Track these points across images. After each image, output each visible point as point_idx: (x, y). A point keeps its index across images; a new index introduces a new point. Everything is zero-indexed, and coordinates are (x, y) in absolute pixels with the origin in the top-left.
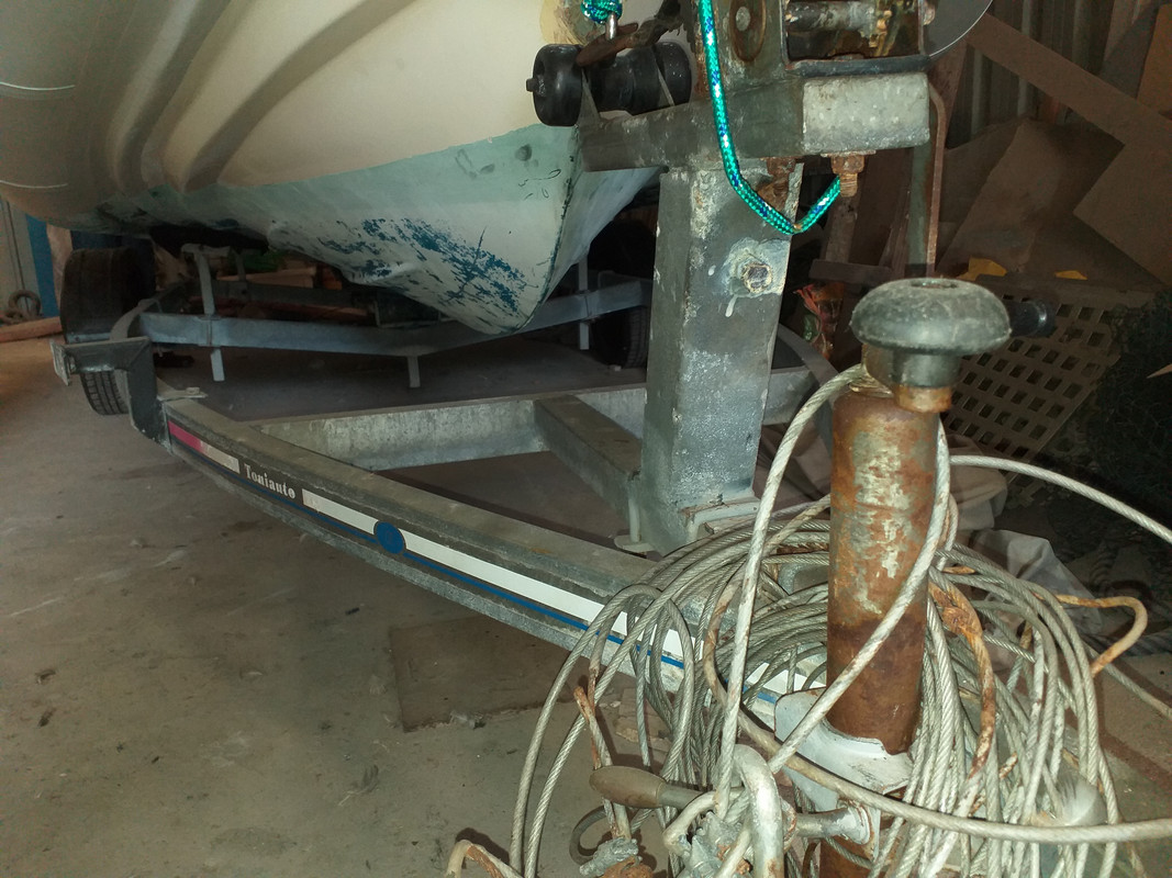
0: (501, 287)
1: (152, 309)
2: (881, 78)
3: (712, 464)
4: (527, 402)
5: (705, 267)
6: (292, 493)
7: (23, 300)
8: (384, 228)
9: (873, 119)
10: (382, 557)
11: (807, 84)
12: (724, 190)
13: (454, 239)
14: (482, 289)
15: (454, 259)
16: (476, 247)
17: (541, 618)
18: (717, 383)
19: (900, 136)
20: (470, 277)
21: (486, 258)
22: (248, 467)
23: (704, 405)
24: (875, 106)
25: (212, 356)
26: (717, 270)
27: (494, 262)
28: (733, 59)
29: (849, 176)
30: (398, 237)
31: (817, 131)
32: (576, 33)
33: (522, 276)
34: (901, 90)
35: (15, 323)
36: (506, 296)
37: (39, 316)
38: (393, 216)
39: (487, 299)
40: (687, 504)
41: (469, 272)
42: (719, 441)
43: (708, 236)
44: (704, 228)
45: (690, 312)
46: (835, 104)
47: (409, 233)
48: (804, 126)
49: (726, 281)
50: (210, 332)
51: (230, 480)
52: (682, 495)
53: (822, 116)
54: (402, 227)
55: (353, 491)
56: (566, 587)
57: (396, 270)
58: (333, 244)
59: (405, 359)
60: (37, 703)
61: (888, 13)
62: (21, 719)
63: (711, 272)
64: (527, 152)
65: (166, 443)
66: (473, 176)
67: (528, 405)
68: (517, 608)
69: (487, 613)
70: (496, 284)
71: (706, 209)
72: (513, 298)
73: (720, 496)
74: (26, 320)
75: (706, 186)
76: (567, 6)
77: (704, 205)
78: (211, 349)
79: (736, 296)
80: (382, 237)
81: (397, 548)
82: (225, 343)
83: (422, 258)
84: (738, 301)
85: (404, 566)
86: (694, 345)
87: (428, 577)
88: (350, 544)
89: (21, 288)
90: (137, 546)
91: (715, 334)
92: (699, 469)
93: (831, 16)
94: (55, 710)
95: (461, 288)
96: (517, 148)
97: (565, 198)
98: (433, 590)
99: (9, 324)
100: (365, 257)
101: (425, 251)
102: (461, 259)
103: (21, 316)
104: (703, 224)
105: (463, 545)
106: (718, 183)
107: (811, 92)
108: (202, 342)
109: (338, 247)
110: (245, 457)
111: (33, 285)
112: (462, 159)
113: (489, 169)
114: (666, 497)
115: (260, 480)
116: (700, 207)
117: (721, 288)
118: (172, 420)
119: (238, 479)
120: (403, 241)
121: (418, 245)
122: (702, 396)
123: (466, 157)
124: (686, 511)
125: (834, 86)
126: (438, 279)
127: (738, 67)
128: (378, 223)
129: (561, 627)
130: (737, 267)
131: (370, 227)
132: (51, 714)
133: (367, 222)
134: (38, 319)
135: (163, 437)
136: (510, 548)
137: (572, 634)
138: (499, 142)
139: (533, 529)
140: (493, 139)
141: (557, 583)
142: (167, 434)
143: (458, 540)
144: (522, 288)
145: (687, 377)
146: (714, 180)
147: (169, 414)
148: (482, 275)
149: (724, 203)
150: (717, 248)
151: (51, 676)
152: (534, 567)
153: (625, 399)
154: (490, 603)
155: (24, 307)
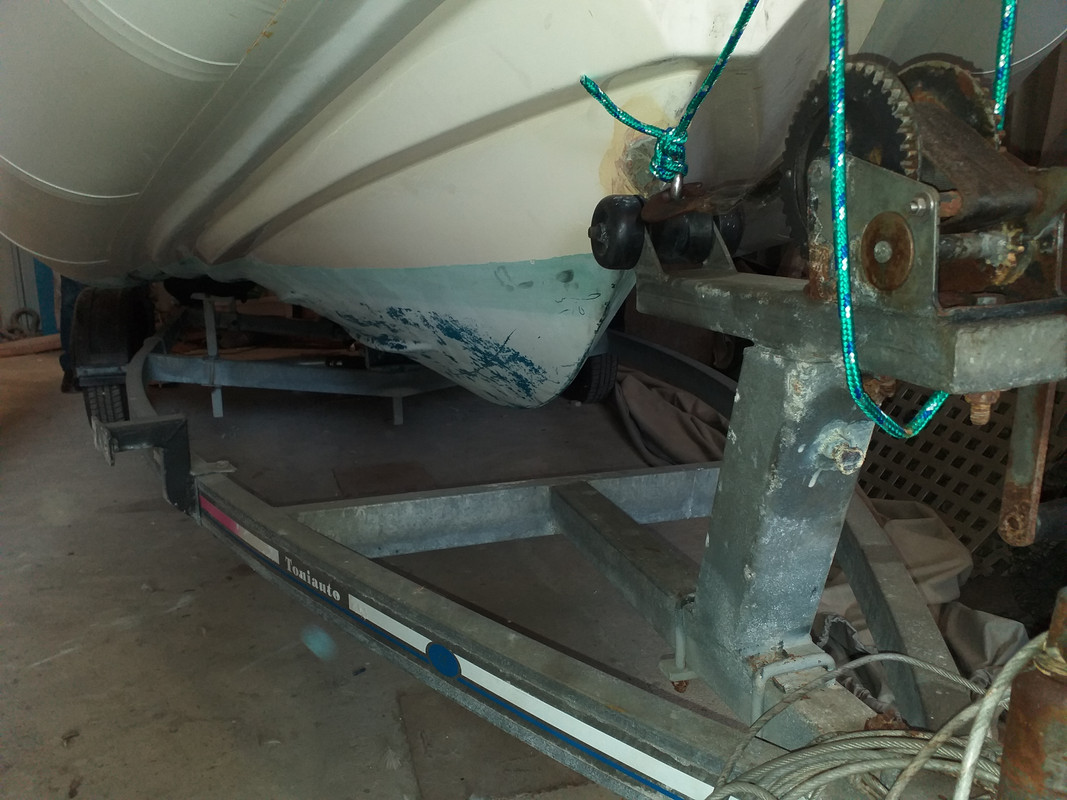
0: (520, 377)
1: (157, 350)
2: (1028, 323)
3: (777, 614)
4: (544, 487)
5: (796, 446)
6: (337, 596)
7: (24, 316)
8: (408, 316)
9: (1018, 361)
10: (432, 676)
11: (961, 331)
12: (823, 380)
13: (481, 333)
14: (498, 375)
15: (475, 349)
16: (501, 344)
17: (612, 772)
18: (792, 544)
19: (1041, 376)
20: (488, 364)
21: (510, 353)
22: (289, 561)
23: (777, 564)
24: (1020, 349)
25: (213, 395)
26: (806, 448)
27: (516, 357)
28: (862, 280)
29: (983, 407)
30: (421, 324)
31: (967, 375)
32: (636, 184)
33: (544, 372)
34: (1046, 333)
35: (16, 339)
36: (524, 384)
37: (39, 333)
38: (420, 307)
39: (501, 382)
40: (750, 652)
41: (488, 360)
42: (786, 595)
43: (803, 419)
44: (800, 412)
45: (775, 484)
46: (985, 349)
47: (434, 323)
48: (955, 370)
49: (814, 457)
50: (211, 372)
51: (266, 567)
52: (746, 644)
53: (972, 360)
54: (428, 317)
55: (405, 608)
56: (642, 748)
57: (411, 347)
58: (350, 317)
59: (390, 400)
60: (65, 770)
61: (1021, 248)
62: (50, 788)
63: (800, 450)
64: (568, 276)
65: (196, 515)
66: (510, 288)
67: (544, 491)
68: (583, 757)
69: (549, 754)
70: (515, 374)
71: (804, 396)
72: (531, 386)
73: (781, 643)
74: (25, 337)
75: (807, 377)
76: (629, 159)
77: (802, 393)
78: (213, 389)
79: (820, 470)
80: (405, 321)
81: (452, 672)
82: (226, 383)
83: (442, 343)
84: (821, 473)
85: (458, 691)
86: (776, 513)
87: (484, 706)
88: (398, 656)
89: (23, 305)
90: (148, 590)
91: (797, 501)
92: (765, 620)
93: (965, 249)
94: (82, 778)
95: (476, 371)
96: (558, 271)
97: (601, 317)
98: (490, 720)
99: (10, 339)
100: (382, 331)
101: (446, 339)
102: (483, 350)
103: (22, 332)
104: (799, 409)
105: (526, 684)
106: (818, 375)
107: (963, 337)
108: (205, 382)
109: (356, 321)
110: (287, 550)
111: (34, 305)
112: (501, 274)
113: (528, 285)
114: (729, 643)
115: (302, 575)
116: (798, 394)
117: (810, 463)
118: (203, 494)
119: (278, 569)
120: (426, 328)
121: (440, 333)
122: (778, 556)
123: (506, 273)
124: (750, 660)
125: (985, 332)
126: (453, 359)
127: (871, 292)
128: (404, 311)
129: (635, 785)
130: (827, 447)
131: (393, 312)
132: (79, 784)
133: (391, 309)
134: (36, 336)
135: (193, 510)
136: (579, 698)
137: (646, 793)
138: (541, 265)
139: (602, 677)
140: (536, 261)
141: (632, 742)
142: (197, 507)
143: (520, 678)
144: (541, 381)
145: (765, 540)
146: (815, 372)
147: (202, 489)
148: (502, 364)
149: (821, 391)
150: (809, 429)
151: (75, 738)
152: (607, 722)
153: (633, 485)
154: (553, 745)
155: (25, 323)
